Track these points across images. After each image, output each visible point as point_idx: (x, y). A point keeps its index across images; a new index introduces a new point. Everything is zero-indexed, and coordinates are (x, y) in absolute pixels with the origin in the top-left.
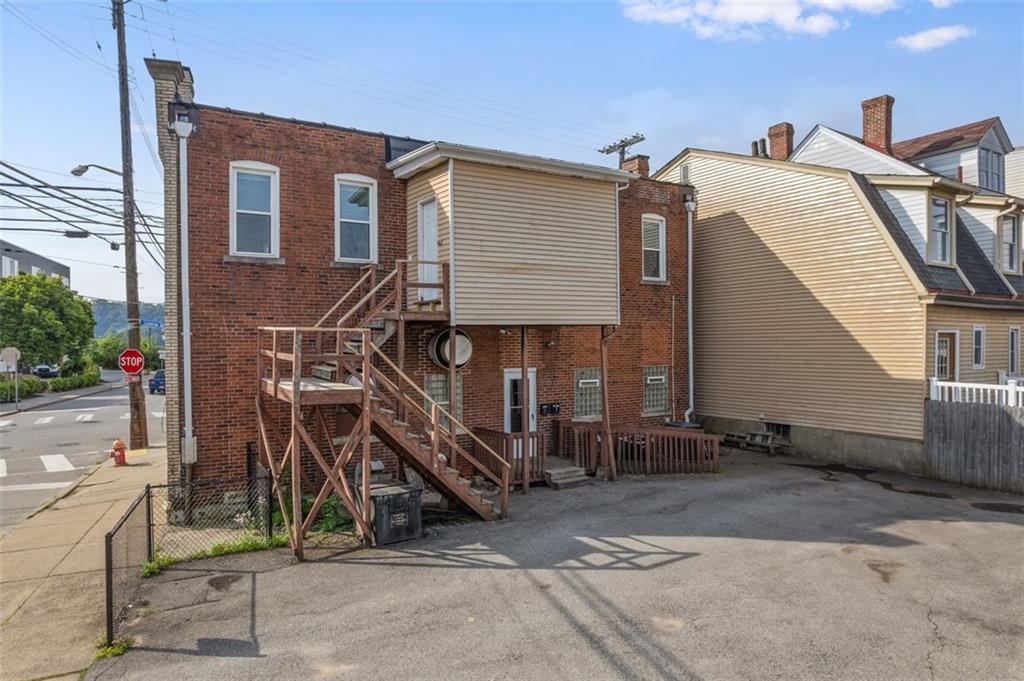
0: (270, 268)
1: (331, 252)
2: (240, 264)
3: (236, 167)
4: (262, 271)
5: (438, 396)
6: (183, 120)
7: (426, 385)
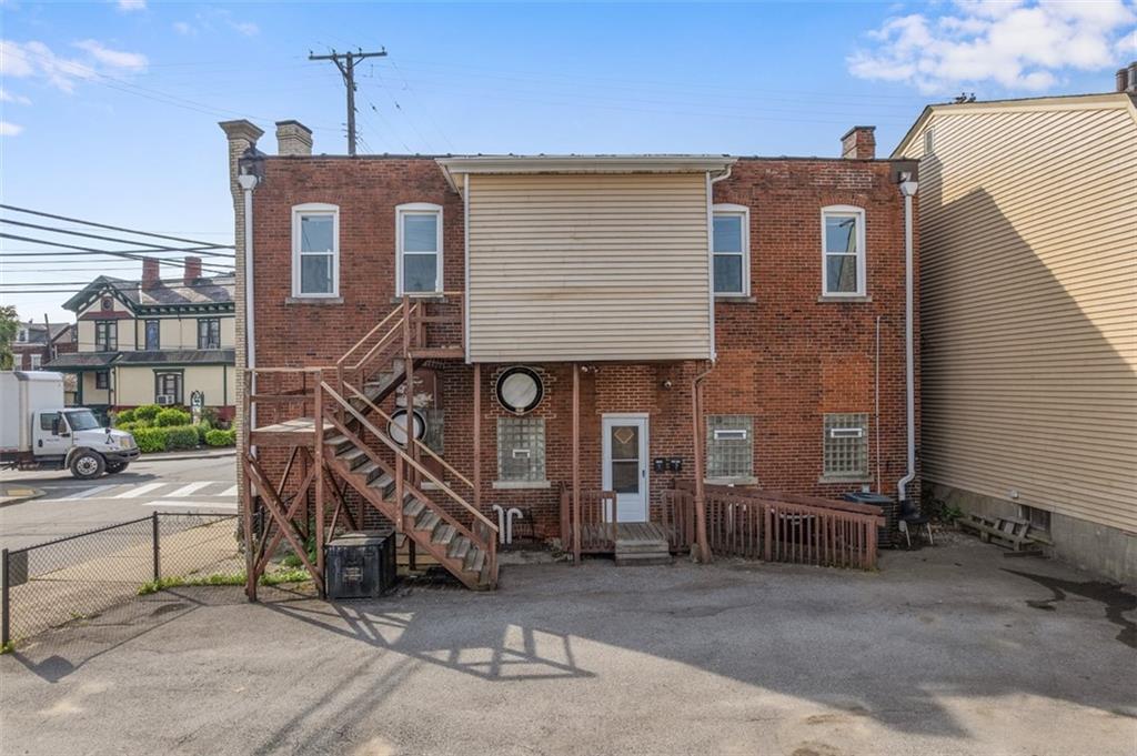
0: (330, 307)
1: (391, 288)
2: (301, 305)
3: (298, 212)
4: (322, 312)
5: (514, 443)
6: (249, 173)
7: (500, 430)
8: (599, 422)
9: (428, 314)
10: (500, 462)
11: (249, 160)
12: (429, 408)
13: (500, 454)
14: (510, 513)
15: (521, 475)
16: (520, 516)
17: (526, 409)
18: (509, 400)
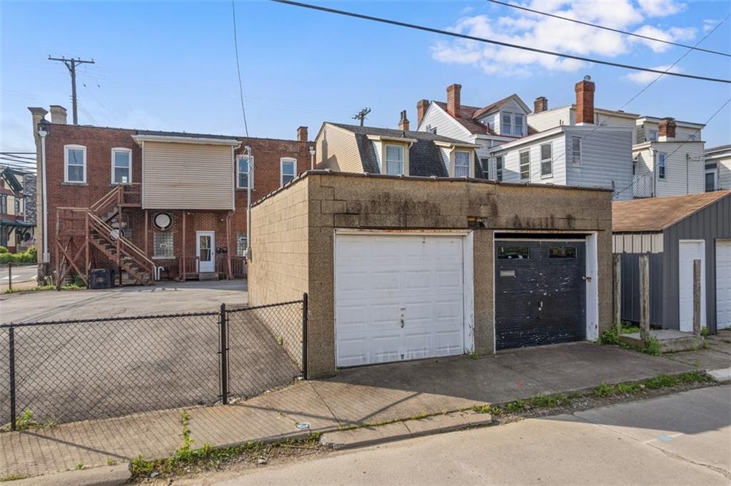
0: (82, 187)
1: (110, 180)
2: (68, 186)
3: (67, 148)
4: (79, 188)
5: (161, 242)
6: (43, 130)
7: (155, 237)
8: (195, 234)
9: (125, 191)
10: (155, 249)
11: (43, 125)
12: (125, 228)
13: (155, 246)
14: (159, 268)
15: (164, 254)
16: (163, 269)
17: (166, 228)
18: (159, 224)
